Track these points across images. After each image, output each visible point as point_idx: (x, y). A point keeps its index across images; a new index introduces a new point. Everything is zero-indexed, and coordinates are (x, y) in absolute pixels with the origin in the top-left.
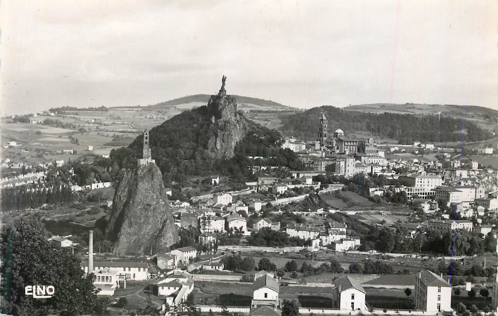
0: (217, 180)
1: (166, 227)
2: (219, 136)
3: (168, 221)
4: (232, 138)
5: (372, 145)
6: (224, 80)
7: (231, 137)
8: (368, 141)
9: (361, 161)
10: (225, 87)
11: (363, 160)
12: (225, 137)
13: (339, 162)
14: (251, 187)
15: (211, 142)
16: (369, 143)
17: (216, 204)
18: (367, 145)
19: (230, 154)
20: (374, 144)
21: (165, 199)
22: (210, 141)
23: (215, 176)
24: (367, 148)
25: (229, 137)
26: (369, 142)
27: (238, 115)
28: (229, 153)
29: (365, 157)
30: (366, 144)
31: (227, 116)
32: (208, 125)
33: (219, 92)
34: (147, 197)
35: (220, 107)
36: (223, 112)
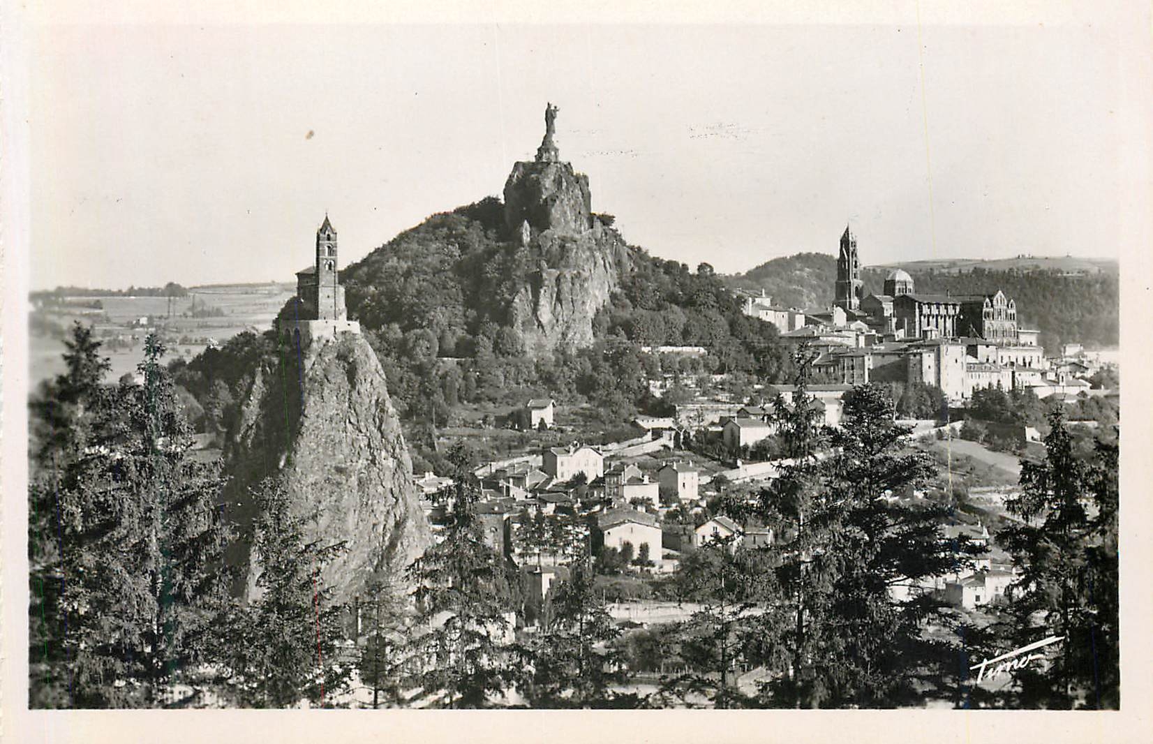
0: (548, 415)
1: (405, 543)
2: (546, 283)
3: (410, 524)
4: (586, 290)
5: (1003, 315)
6: (550, 116)
7: (581, 286)
8: (991, 301)
9: (977, 358)
10: (554, 138)
11: (982, 356)
12: (566, 287)
13: (918, 357)
14: (657, 434)
15: (521, 303)
16: (992, 306)
17: (554, 482)
18: (988, 315)
19: (582, 338)
20: (1009, 312)
21: (397, 450)
22: (517, 300)
23: (540, 402)
24: (987, 323)
25: (577, 286)
26: (995, 302)
27: (598, 224)
28: (578, 336)
29: (987, 346)
30: (985, 309)
31: (567, 222)
32: (510, 252)
33: (536, 153)
34: (335, 444)
35: (544, 197)
36: (553, 211)
